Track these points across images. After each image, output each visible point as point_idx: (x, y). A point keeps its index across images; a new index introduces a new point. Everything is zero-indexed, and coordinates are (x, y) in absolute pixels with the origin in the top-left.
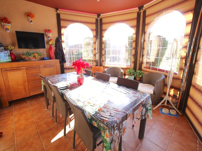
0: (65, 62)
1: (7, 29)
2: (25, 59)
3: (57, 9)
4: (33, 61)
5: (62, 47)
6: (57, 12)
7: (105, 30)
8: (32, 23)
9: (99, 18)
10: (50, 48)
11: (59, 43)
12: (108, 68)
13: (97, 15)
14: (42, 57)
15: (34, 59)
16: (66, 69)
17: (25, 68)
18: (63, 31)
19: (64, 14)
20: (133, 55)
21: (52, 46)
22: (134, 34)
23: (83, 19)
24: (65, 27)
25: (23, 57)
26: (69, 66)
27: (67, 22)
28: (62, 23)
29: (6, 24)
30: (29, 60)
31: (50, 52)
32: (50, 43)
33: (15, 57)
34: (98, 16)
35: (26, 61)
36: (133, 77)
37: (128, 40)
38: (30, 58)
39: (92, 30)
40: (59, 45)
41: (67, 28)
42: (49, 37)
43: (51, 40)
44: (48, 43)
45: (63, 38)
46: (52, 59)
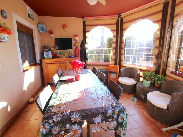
0: (87, 59)
1: (52, 38)
2: (59, 57)
3: (83, 18)
4: (64, 58)
5: (85, 48)
6: (83, 20)
7: (126, 29)
8: (66, 32)
9: (120, 18)
10: (76, 49)
11: (83, 44)
12: (125, 68)
13: (117, 15)
14: (70, 55)
15: (64, 57)
16: (88, 65)
17: (57, 62)
18: (87, 34)
19: (89, 21)
20: (156, 56)
21: (78, 47)
22: (158, 30)
23: (104, 22)
24: (89, 31)
25: (58, 55)
26: (91, 63)
27: (90, 27)
28: (87, 28)
29: (51, 34)
30: (61, 57)
31: (76, 51)
32: (76, 45)
33: (55, 55)
34: (118, 17)
35: (59, 58)
36: (150, 82)
37: (153, 37)
38: (61, 56)
39: (112, 31)
40: (83, 46)
41: (90, 31)
42: (76, 40)
43: (77, 42)
44: (75, 44)
45: (87, 40)
46: (77, 57)
